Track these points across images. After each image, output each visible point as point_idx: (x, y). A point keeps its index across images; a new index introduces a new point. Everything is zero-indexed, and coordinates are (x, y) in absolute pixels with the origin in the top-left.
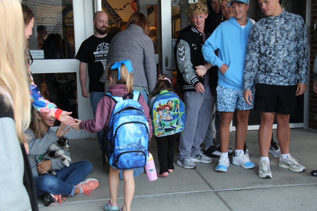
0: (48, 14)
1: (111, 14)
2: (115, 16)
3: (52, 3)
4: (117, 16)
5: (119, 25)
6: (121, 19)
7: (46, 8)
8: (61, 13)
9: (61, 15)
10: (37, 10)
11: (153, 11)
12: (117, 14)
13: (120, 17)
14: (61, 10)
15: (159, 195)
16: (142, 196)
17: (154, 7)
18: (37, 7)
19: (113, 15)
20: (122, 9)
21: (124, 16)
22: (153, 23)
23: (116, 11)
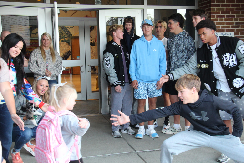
0: (19, 31)
1: (64, 31)
2: (67, 33)
3: (22, 24)
4: (69, 32)
5: (70, 39)
6: (71, 34)
7: (18, 27)
8: (29, 30)
9: (29, 32)
10: (11, 29)
11: (94, 29)
12: (69, 31)
13: (70, 33)
14: (29, 28)
15: (98, 156)
16: (87, 157)
17: (95, 27)
18: (11, 26)
19: (65, 32)
20: (72, 28)
21: (73, 33)
22: (94, 37)
23: (68, 29)
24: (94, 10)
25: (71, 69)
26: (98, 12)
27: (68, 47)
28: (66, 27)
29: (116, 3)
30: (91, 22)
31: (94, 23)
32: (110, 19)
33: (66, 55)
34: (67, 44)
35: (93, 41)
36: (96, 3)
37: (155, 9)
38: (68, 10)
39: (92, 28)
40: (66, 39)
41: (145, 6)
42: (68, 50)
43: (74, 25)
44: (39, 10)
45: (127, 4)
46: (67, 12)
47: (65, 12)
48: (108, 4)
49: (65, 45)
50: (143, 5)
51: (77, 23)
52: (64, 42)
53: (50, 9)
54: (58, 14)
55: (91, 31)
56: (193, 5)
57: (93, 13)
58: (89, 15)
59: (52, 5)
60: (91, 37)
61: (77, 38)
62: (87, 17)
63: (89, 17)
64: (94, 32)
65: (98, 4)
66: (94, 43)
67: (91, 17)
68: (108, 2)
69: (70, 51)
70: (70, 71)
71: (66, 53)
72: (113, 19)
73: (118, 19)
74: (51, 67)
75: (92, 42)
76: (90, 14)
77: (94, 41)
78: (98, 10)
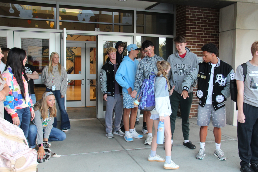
0: (34, 51)
1: (69, 51)
2: (71, 52)
3: (36, 45)
4: (72, 52)
5: (73, 57)
6: (75, 54)
7: (33, 48)
8: (42, 50)
9: (42, 51)
10: (28, 49)
11: (92, 50)
12: (73, 51)
13: (74, 53)
14: (42, 49)
15: (95, 153)
16: (86, 153)
17: (94, 48)
18: (28, 47)
19: (70, 52)
20: (76, 49)
21: (76, 53)
22: (93, 56)
23: (72, 49)
24: (94, 36)
25: (73, 81)
26: (98, 37)
27: (72, 64)
28: (71, 48)
29: (111, 30)
30: (91, 45)
31: (94, 46)
32: (106, 43)
33: (70, 70)
34: (71, 61)
35: (91, 59)
36: (96, 30)
37: (142, 36)
38: (74, 35)
39: (91, 49)
40: (70, 57)
41: (135, 34)
42: (72, 66)
43: (77, 47)
44: (51, 34)
45: (120, 32)
46: (72, 36)
47: (71, 36)
48: (105, 31)
49: (69, 62)
50: (133, 33)
51: (80, 45)
52: (69, 60)
53: (60, 34)
54: (66, 38)
55: (90, 52)
56: (172, 34)
57: (93, 38)
58: (89, 39)
59: (61, 31)
60: (90, 57)
61: (80, 57)
62: (87, 40)
63: (89, 41)
64: (93, 52)
65: (98, 31)
66: (92, 61)
67: (91, 41)
68: (105, 30)
69: (73, 67)
70: (73, 83)
71: (70, 68)
72: (108, 43)
73: (113, 43)
74: (57, 80)
75: (91, 61)
76: (91, 38)
77: (93, 60)
78: (98, 36)
